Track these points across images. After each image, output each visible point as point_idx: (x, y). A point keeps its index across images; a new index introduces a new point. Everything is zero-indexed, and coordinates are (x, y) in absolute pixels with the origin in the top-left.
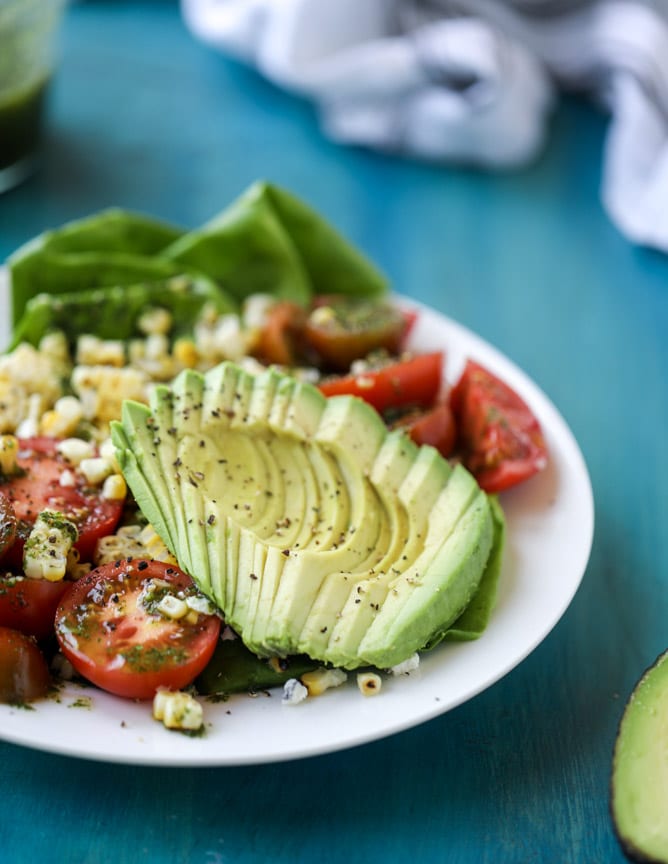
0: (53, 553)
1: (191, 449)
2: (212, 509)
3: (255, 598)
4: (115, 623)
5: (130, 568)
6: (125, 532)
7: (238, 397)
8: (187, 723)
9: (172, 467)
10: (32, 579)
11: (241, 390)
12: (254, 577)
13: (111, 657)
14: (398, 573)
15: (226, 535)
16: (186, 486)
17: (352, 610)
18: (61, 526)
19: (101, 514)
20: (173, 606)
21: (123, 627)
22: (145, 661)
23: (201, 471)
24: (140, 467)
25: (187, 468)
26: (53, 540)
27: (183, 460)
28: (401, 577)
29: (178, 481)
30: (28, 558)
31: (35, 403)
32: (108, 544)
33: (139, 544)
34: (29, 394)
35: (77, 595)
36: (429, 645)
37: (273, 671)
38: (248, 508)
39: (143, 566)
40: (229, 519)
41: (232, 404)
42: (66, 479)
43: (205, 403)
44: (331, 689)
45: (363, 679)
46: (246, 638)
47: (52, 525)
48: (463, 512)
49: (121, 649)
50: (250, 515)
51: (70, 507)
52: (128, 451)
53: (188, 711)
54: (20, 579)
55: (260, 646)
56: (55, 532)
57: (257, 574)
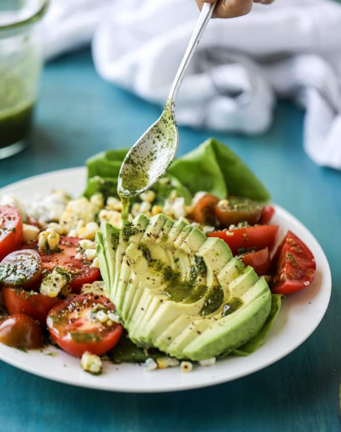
0: (55, 285)
1: (133, 249)
2: (133, 276)
3: (140, 319)
4: (73, 320)
5: (90, 298)
6: (97, 283)
7: (163, 229)
8: (93, 369)
9: (121, 255)
10: (42, 295)
11: (165, 227)
12: (142, 309)
13: (65, 334)
14: (216, 320)
15: (136, 289)
16: (124, 264)
17: (187, 332)
18: (63, 274)
19: (88, 273)
20: (101, 316)
21: (77, 322)
22: (81, 338)
23: (135, 260)
24: (104, 253)
25: (128, 257)
26: (57, 279)
27: (126, 253)
28: (217, 322)
29: (121, 261)
30: (42, 285)
31: (81, 222)
32: (86, 287)
33: (102, 289)
34: (79, 219)
35: (62, 306)
36: (221, 355)
37: (144, 354)
38: (154, 280)
39: (97, 297)
40: (140, 282)
41: (159, 233)
42: (78, 256)
43: (146, 230)
44: (170, 367)
45: (184, 364)
46: (131, 335)
47: (59, 273)
48: (257, 298)
49: (72, 332)
50: (154, 283)
51: (74, 268)
52: (101, 245)
53: (93, 363)
54: (36, 293)
55: (136, 340)
56: (59, 276)
57: (145, 308)
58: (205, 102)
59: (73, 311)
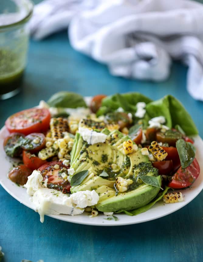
4: (49, 176)
20: (64, 175)
36: (117, 211)
58: (131, 63)
59: (49, 171)
